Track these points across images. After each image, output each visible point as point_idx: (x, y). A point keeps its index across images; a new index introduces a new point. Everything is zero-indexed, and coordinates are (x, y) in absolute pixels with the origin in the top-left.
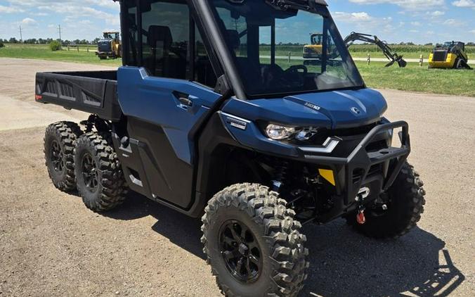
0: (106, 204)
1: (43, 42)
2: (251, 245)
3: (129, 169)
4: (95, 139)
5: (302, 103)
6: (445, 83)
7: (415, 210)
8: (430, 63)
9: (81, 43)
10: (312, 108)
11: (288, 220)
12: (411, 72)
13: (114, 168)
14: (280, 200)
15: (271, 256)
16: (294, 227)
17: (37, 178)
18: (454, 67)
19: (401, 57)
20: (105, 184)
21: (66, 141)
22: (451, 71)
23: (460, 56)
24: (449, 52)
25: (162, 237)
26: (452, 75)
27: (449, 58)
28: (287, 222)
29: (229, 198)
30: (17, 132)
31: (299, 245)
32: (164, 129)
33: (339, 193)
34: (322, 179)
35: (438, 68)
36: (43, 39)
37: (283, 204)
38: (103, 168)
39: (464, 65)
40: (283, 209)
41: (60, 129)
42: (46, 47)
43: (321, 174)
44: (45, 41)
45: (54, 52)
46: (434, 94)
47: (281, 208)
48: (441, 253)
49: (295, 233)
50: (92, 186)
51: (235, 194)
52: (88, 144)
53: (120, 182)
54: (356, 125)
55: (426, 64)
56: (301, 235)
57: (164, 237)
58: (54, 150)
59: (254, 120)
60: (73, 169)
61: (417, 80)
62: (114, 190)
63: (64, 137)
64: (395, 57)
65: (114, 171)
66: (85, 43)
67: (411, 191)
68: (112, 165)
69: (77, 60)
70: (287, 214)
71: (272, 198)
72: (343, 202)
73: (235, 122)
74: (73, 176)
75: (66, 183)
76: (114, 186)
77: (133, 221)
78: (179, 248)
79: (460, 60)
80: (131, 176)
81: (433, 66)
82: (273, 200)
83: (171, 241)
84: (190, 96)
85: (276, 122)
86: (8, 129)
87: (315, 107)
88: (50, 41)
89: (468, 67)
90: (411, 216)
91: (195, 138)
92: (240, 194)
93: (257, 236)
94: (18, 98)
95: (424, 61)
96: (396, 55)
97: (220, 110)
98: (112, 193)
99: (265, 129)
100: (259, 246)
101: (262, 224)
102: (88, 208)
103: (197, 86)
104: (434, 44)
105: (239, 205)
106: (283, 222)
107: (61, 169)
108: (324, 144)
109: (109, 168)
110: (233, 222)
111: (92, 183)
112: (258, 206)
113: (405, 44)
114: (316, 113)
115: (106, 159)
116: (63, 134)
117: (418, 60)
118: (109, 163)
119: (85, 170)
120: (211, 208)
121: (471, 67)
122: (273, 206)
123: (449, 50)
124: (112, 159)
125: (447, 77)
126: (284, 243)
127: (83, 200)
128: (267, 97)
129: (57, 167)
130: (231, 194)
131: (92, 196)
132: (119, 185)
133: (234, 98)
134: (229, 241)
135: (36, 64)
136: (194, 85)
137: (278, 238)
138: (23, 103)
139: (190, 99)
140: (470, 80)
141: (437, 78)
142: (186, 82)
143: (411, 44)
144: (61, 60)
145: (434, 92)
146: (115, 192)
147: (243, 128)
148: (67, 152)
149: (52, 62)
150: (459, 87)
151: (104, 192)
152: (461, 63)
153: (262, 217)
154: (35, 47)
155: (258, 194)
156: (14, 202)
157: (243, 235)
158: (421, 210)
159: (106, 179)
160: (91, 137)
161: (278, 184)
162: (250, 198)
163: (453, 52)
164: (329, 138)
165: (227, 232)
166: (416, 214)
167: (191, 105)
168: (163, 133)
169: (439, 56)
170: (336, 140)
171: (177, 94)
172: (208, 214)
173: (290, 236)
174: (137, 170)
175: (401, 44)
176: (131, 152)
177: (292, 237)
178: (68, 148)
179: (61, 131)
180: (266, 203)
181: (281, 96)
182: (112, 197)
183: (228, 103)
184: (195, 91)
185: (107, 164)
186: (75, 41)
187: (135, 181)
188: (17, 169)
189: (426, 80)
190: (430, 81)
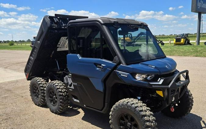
0: (61, 110)
1: (5, 42)
2: (133, 123)
3: (72, 95)
4: (56, 84)
5: (147, 65)
6: (182, 51)
7: (191, 105)
8: (174, 43)
9: (22, 42)
10: (152, 67)
11: (149, 112)
12: (167, 47)
13: (64, 95)
14: (144, 104)
15: (143, 126)
16: (151, 115)
17: (26, 102)
18: (185, 44)
19: (162, 41)
20: (61, 102)
21: (41, 85)
22: (184, 46)
23: (187, 40)
24: (182, 38)
25: (87, 123)
26: (185, 48)
27: (182, 41)
28: (148, 113)
29: (123, 105)
30: (9, 83)
31: (154, 122)
32: (90, 79)
33: (165, 100)
34: (157, 95)
35: (178, 45)
36: (5, 41)
37: (145, 105)
38: (60, 95)
39: (189, 43)
40: (146, 108)
41: (38, 80)
42: (7, 44)
43: (157, 93)
44: (6, 41)
45: (11, 46)
46: (178, 56)
47: (145, 107)
48: (201, 122)
49: (152, 117)
50: (54, 103)
51: (125, 103)
52: (53, 86)
53: (67, 101)
54: (168, 73)
55: (172, 43)
56: (154, 118)
57: (88, 123)
58: (34, 89)
59: (131, 73)
60: (44, 97)
61: (170, 51)
62: (65, 104)
63: (40, 84)
64: (159, 42)
65: (64, 96)
66: (24, 42)
67: (188, 98)
68: (64, 94)
69: (22, 49)
70: (148, 110)
71: (140, 104)
72: (166, 103)
73: (122, 74)
74: (44, 100)
75: (41, 103)
76: (65, 103)
77: (73, 117)
78: (96, 127)
79: (187, 41)
80: (73, 98)
81: (176, 44)
82: (141, 104)
83: (92, 124)
84: (102, 65)
85: (139, 73)
86: (5, 81)
87: (153, 67)
88: (8, 42)
89: (190, 44)
90: (189, 108)
91: (105, 81)
92: (127, 103)
93: (136, 119)
94: (3, 68)
95: (171, 42)
96: (160, 40)
97: (116, 70)
98: (64, 105)
99: (135, 76)
100: (137, 123)
101: (139, 114)
102: (52, 112)
103: (104, 61)
104: (173, 35)
105: (128, 107)
106: (147, 113)
107: (38, 97)
108: (158, 81)
109: (62, 95)
110: (125, 114)
111: (54, 102)
112: (136, 107)
113: (161, 36)
114: (153, 69)
115: (61, 92)
116: (39, 82)
117: (169, 42)
118: (62, 93)
119: (50, 97)
120: (114, 109)
121: (192, 44)
122: (142, 107)
123: (182, 37)
124: (63, 92)
125: (183, 49)
126: (148, 121)
127: (50, 110)
128: (134, 64)
129: (36, 96)
130: (123, 103)
131: (54, 108)
132: (67, 102)
133: (122, 65)
134: (123, 122)
135: (4, 52)
136: (103, 60)
137: (146, 119)
138: (7, 70)
139: (102, 66)
140: (192, 49)
141: (179, 49)
142: (100, 59)
143: (164, 35)
144: (15, 50)
145: (179, 56)
146: (65, 105)
147: (127, 76)
148: (42, 90)
149: (11, 51)
150: (188, 53)
151: (60, 106)
152: (187, 43)
153: (139, 111)
154: (2, 45)
155: (135, 102)
156: (20, 112)
157: (129, 119)
158: (192, 105)
159: (61, 100)
160: (54, 83)
161: (139, 98)
162: (132, 104)
163: (184, 38)
164: (160, 79)
165: (122, 118)
166: (191, 107)
167: (103, 68)
168: (89, 80)
169: (178, 40)
170: (163, 79)
171: (96, 64)
172: (113, 112)
173: (150, 118)
174: (77, 96)
175: (159, 35)
176: (74, 88)
177: (151, 119)
178: (42, 88)
179: (38, 81)
180: (139, 106)
181: (138, 63)
182: (64, 107)
183: (119, 67)
184: (104, 63)
185: (61, 94)
186: (19, 41)
187: (75, 100)
188: (16, 98)
189: (174, 50)
190: (176, 51)
